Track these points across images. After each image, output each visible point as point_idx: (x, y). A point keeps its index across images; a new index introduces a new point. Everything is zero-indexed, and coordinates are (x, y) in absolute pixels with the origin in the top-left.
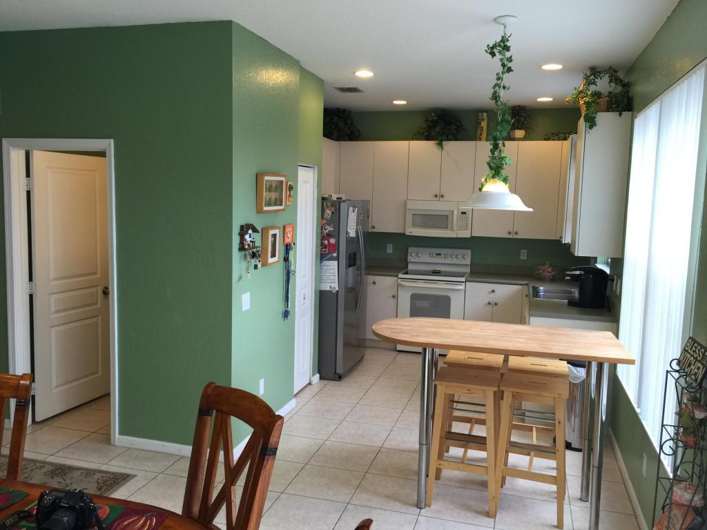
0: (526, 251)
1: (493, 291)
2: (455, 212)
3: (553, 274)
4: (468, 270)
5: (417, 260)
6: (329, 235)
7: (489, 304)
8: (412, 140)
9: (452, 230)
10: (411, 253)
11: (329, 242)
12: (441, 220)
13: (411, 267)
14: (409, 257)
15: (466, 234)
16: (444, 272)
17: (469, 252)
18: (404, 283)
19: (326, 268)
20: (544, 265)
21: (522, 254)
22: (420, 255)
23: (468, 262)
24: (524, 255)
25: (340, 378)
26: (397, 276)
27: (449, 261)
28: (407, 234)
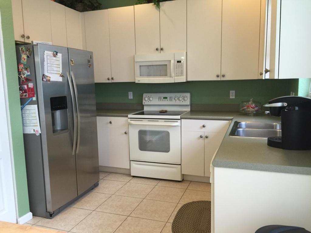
0: (234, 91)
1: (204, 126)
2: (172, 62)
3: (256, 109)
4: (188, 109)
5: (150, 103)
6: (28, 80)
7: (201, 137)
8: (136, 4)
9: (171, 77)
10: (145, 98)
11: (28, 86)
12: (163, 69)
13: (146, 109)
14: (144, 101)
15: (182, 79)
16: (170, 111)
17: (188, 95)
18: (133, 122)
19: (28, 112)
20: (248, 101)
21: (231, 94)
22: (151, 99)
23: (188, 102)
24: (232, 95)
25: (51, 216)
26: (127, 116)
27: (173, 102)
28: (137, 82)
